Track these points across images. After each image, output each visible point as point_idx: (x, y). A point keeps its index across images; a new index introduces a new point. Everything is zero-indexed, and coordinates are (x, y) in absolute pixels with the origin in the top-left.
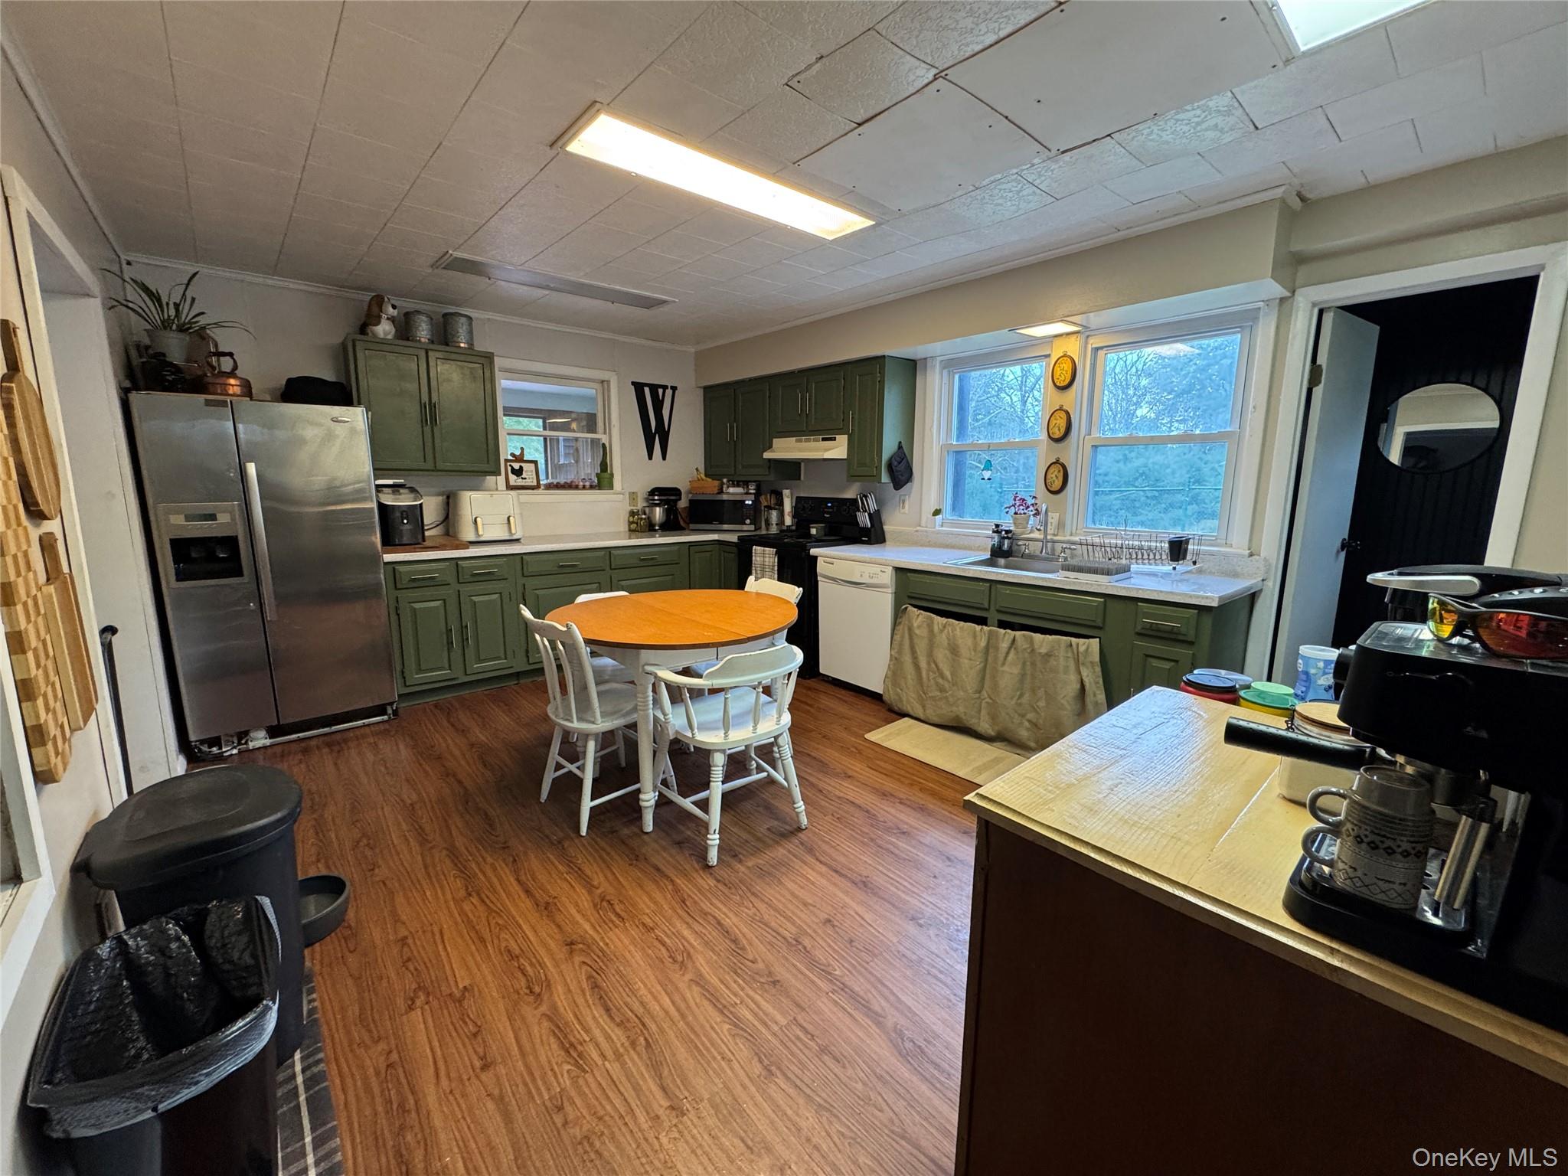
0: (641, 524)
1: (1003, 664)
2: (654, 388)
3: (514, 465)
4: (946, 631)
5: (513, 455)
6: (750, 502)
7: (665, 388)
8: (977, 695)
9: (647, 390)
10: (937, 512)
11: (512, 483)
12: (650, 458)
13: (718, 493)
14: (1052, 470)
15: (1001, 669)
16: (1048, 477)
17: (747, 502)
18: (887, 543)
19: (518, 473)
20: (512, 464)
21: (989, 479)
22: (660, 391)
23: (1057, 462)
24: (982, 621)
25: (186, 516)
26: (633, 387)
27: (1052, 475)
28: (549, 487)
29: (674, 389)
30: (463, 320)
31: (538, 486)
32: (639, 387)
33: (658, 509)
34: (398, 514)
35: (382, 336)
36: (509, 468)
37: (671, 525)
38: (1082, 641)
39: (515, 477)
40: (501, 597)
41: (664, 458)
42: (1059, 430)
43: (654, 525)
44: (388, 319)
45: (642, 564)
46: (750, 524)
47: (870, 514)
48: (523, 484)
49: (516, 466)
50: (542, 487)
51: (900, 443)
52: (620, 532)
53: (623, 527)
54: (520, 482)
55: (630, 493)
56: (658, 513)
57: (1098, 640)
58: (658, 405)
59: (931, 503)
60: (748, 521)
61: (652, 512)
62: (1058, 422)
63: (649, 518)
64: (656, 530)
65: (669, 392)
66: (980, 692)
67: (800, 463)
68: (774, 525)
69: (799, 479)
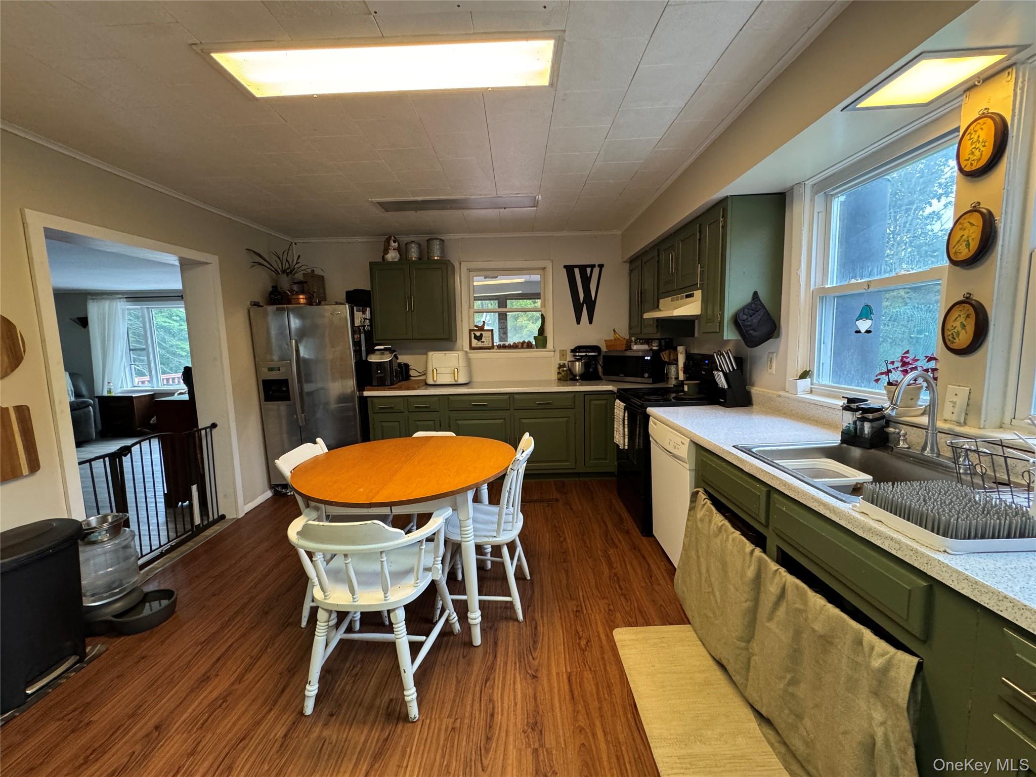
0: (566, 375)
1: (770, 618)
2: (582, 268)
3: (476, 333)
4: (720, 537)
5: (476, 326)
6: (649, 358)
7: (592, 266)
8: (743, 644)
9: (577, 271)
10: (805, 375)
12: (578, 322)
13: (626, 350)
14: (955, 314)
15: (768, 624)
16: (948, 326)
17: (646, 358)
18: (754, 407)
19: (479, 338)
21: (868, 332)
22: (589, 270)
23: (967, 301)
24: (759, 540)
25: (268, 368)
26: (565, 269)
27: (955, 323)
28: (499, 347)
29: (601, 266)
30: (438, 242)
31: (492, 347)
32: (570, 269)
33: (577, 363)
34: (375, 368)
35: (390, 260)
36: (473, 336)
37: (588, 376)
38: (882, 645)
39: (477, 341)
40: (434, 423)
41: (591, 322)
42: (968, 245)
43: (575, 376)
44: (394, 249)
45: (540, 407)
46: (648, 377)
47: (725, 374)
48: (482, 346)
49: (478, 334)
50: (496, 348)
51: (755, 293)
52: (552, 380)
53: (554, 376)
54: (480, 344)
55: (560, 351)
56: (578, 366)
57: (915, 660)
58: (586, 281)
59: (798, 362)
60: (646, 375)
61: (573, 366)
62: (966, 233)
63: (570, 370)
64: (577, 380)
65: (596, 270)
66: (748, 642)
67: (694, 321)
68: (673, 379)
69: (693, 335)
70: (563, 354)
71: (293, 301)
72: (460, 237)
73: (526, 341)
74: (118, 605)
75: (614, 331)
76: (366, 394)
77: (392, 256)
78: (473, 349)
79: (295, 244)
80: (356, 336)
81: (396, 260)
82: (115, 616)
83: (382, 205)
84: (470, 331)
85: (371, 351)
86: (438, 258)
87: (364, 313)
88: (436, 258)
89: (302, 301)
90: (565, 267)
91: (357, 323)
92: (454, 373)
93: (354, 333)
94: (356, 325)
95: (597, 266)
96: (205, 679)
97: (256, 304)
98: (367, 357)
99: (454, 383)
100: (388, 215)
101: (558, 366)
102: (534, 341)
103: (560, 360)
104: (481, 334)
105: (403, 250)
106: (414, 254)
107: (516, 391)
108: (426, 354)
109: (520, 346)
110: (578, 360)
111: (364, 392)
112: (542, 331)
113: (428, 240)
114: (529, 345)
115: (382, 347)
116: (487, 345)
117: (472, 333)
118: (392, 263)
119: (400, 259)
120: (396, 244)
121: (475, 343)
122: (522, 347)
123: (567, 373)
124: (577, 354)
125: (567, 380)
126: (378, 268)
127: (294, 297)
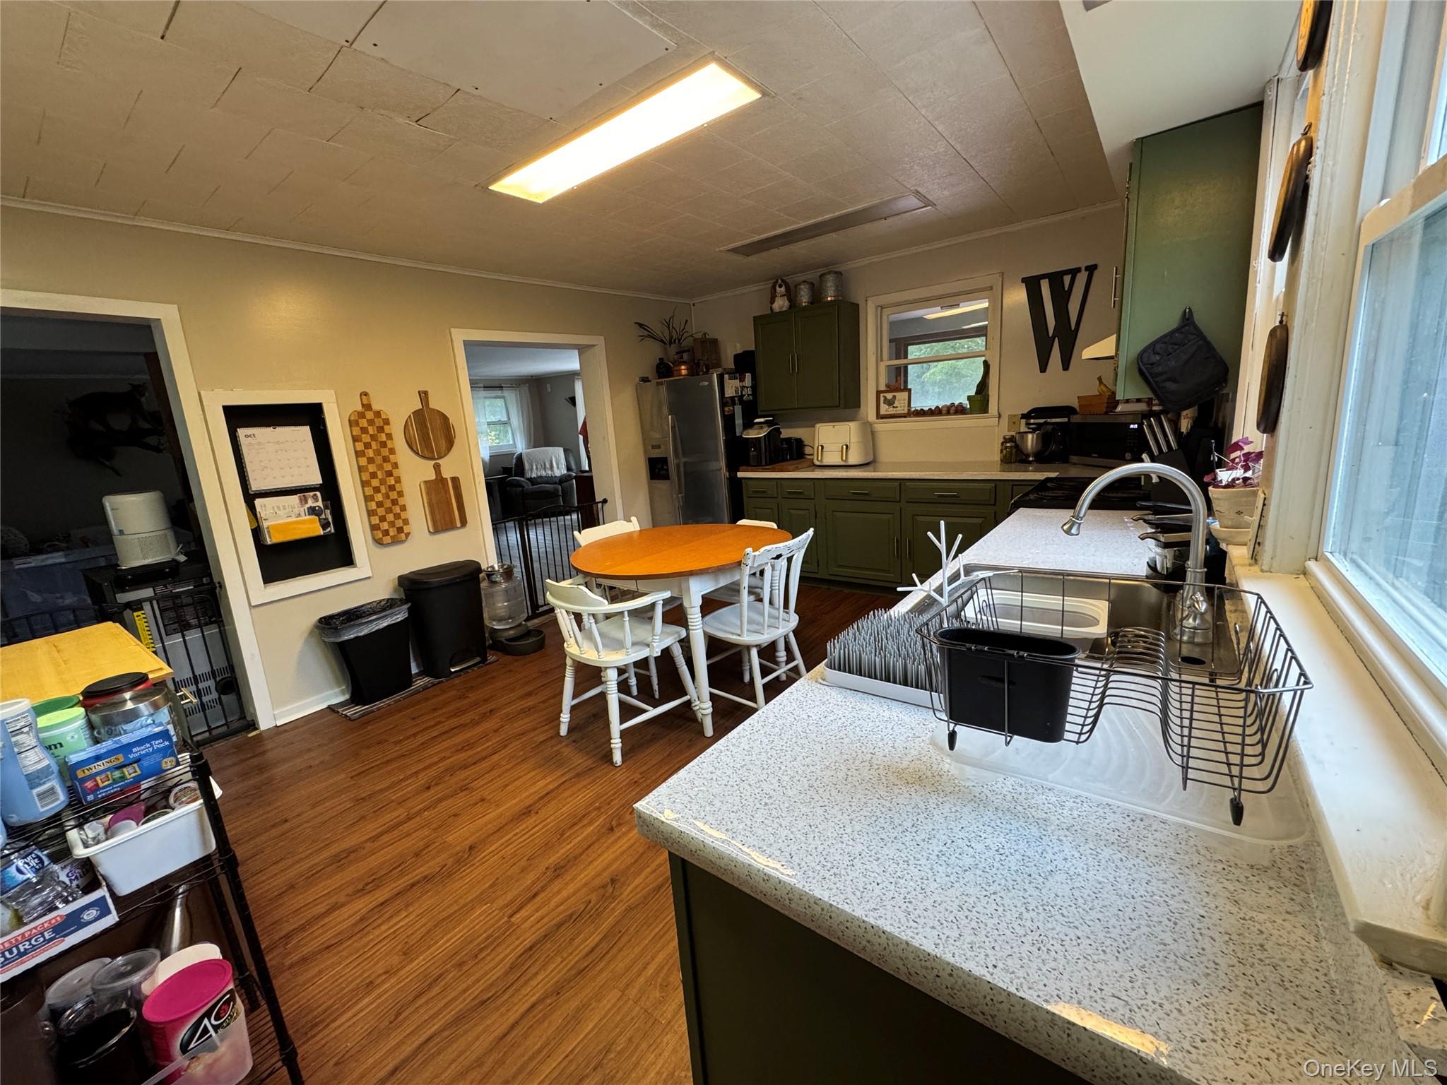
0: (1013, 454)
3: (887, 395)
7: (1074, 272)
9: (1045, 286)
11: (883, 412)
17: (1132, 426)
20: (885, 395)
22: (1067, 279)
29: (1091, 269)
33: (1030, 436)
54: (891, 411)
58: (1061, 299)
63: (1017, 446)
64: (1030, 462)
65: (1082, 278)
70: (1013, 421)
71: (675, 373)
72: (867, 262)
73: (956, 404)
74: (512, 632)
75: (1100, 379)
76: (740, 474)
77: (781, 304)
78: (882, 418)
79: (694, 305)
80: (726, 409)
81: (784, 309)
82: (506, 640)
83: (734, 250)
84: (879, 393)
85: (748, 424)
86: (833, 298)
87: (742, 380)
88: (829, 299)
89: (684, 372)
90: (1024, 280)
91: (729, 392)
92: (842, 451)
93: (723, 404)
94: (726, 396)
95: (1083, 269)
96: (530, 694)
97: (645, 380)
98: (742, 433)
99: (843, 463)
100: (754, 259)
101: (1002, 440)
102: (968, 402)
103: (1009, 431)
104: (894, 397)
105: (791, 294)
106: (804, 297)
107: (907, 477)
108: (814, 426)
109: (944, 412)
110: (1034, 431)
111: (738, 473)
112: (983, 387)
113: (821, 276)
114: (959, 410)
115: (762, 420)
116: (902, 412)
117: (882, 395)
118: (781, 313)
119: (790, 307)
120: (783, 289)
121: (884, 409)
122: (948, 413)
123: (1011, 452)
124: (1032, 421)
125: (1011, 463)
126: (763, 323)
127: (676, 368)
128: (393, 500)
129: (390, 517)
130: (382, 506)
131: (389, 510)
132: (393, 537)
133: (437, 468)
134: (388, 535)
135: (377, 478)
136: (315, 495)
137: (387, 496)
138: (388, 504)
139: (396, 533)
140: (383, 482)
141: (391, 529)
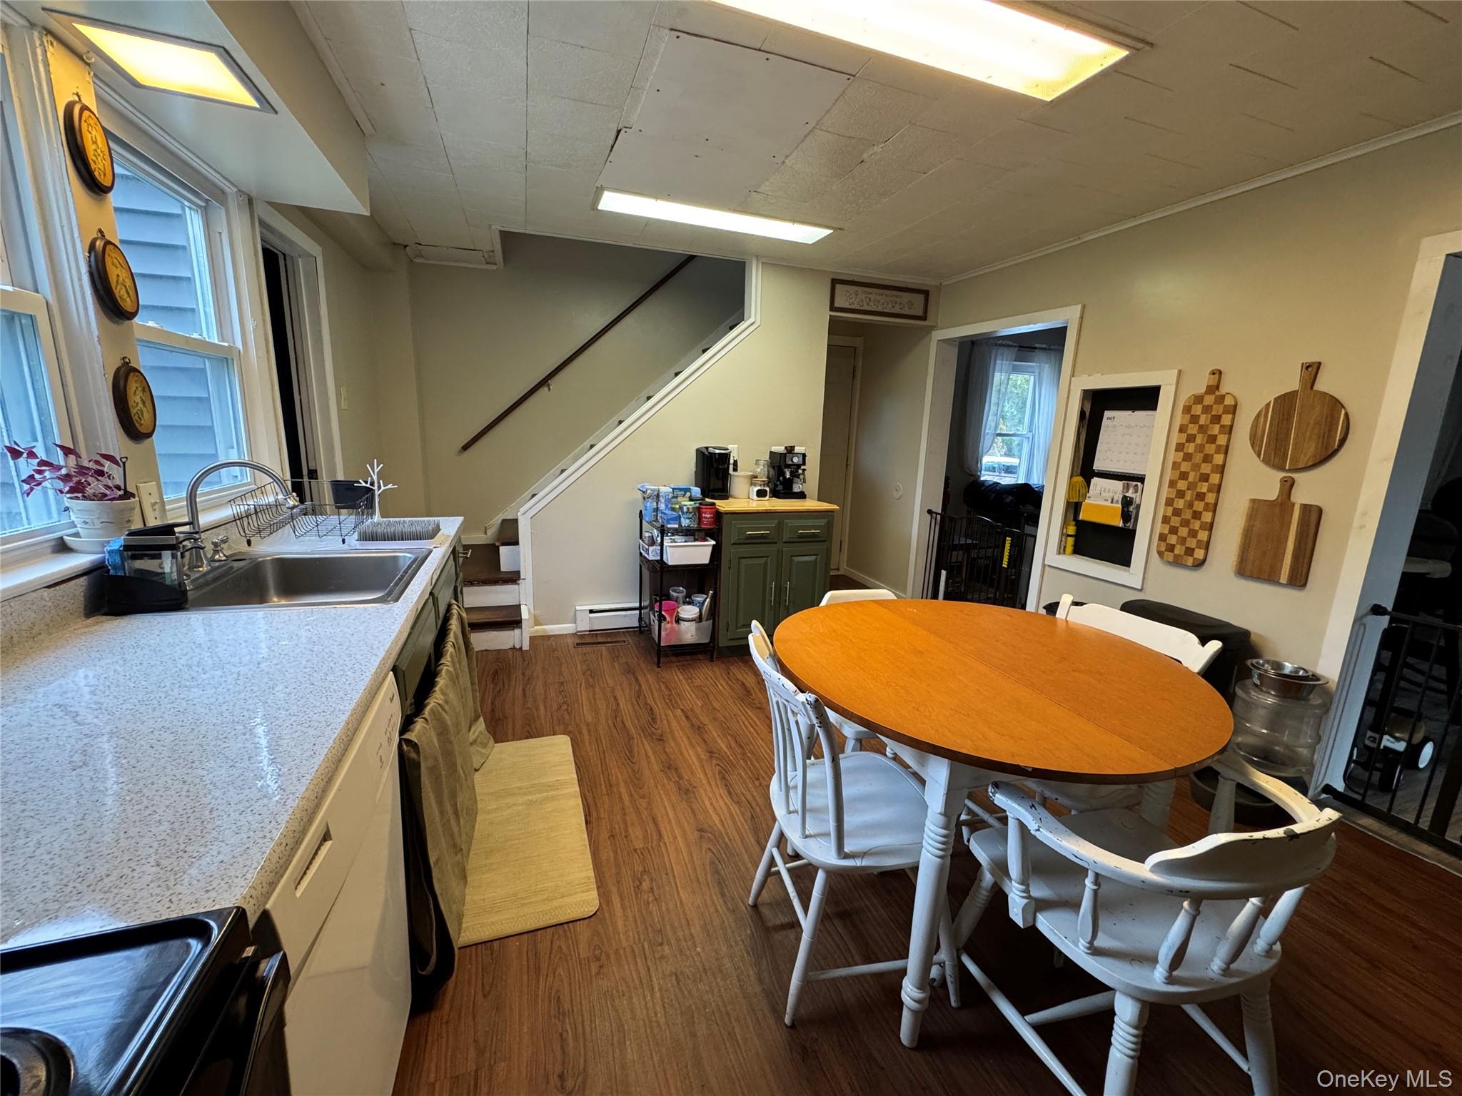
128: (1195, 512)
129: (1183, 532)
130: (1179, 515)
131: (1185, 523)
132: (1176, 556)
133: (1288, 485)
134: (1172, 551)
135: (1187, 479)
136: (1136, 485)
137: (1190, 505)
138: (1187, 515)
139: (1182, 553)
140: (1191, 486)
141: (1178, 546)
